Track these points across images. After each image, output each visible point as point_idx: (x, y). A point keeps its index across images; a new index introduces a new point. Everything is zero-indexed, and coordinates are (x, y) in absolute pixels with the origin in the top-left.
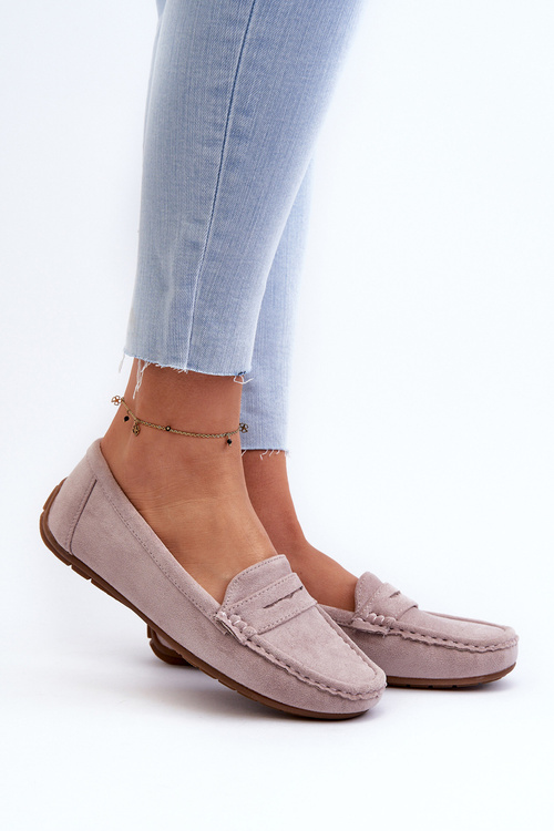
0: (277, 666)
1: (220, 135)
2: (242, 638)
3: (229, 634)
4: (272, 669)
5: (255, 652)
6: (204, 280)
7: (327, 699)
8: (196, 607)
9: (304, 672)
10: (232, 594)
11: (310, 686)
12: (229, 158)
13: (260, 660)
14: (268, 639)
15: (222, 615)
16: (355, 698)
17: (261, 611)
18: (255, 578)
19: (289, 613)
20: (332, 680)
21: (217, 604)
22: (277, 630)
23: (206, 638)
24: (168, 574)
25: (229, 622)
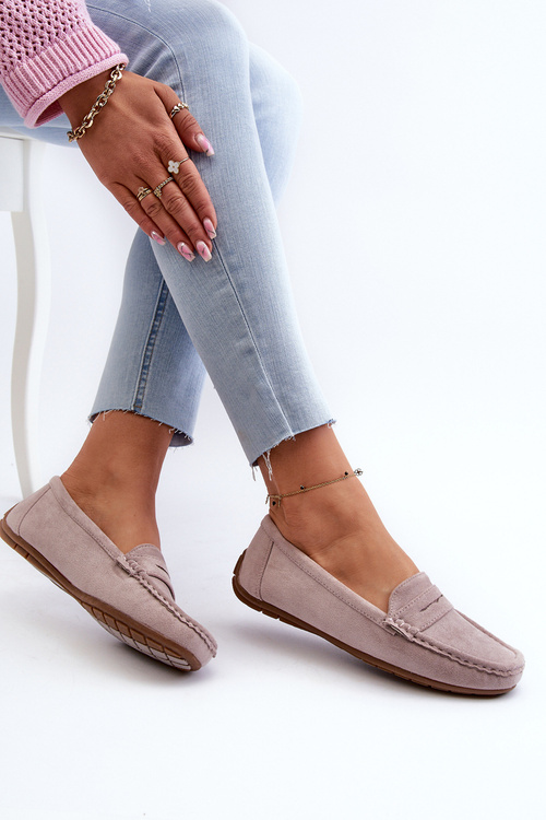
0: (441, 655)
1: (224, 277)
2: (409, 636)
3: (398, 634)
4: (438, 657)
5: (421, 646)
6: (269, 370)
7: (486, 677)
8: (367, 617)
9: (463, 657)
10: (393, 605)
11: (470, 668)
12: (238, 285)
13: (427, 652)
14: (429, 634)
15: (390, 621)
16: (506, 675)
17: (418, 614)
18: (409, 588)
19: (439, 614)
20: (487, 661)
21: (383, 614)
22: (433, 627)
23: (380, 641)
24: (341, 597)
25: (396, 625)
